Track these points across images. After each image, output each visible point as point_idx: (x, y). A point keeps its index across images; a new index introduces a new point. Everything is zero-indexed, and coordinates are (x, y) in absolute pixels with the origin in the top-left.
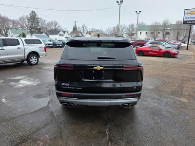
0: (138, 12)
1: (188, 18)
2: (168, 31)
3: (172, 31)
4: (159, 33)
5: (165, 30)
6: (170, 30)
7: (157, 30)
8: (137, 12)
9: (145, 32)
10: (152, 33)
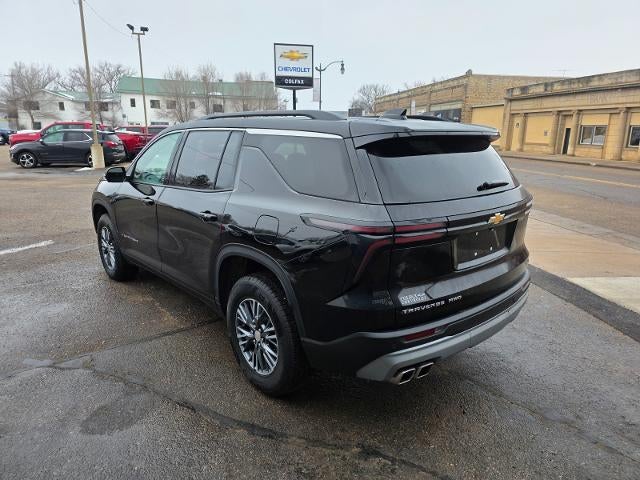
0: (137, 30)
1: (286, 69)
2: (219, 102)
3: (229, 103)
4: (193, 106)
5: (208, 97)
6: (223, 98)
7: (185, 97)
8: (132, 28)
9: (148, 99)
10: (172, 105)
